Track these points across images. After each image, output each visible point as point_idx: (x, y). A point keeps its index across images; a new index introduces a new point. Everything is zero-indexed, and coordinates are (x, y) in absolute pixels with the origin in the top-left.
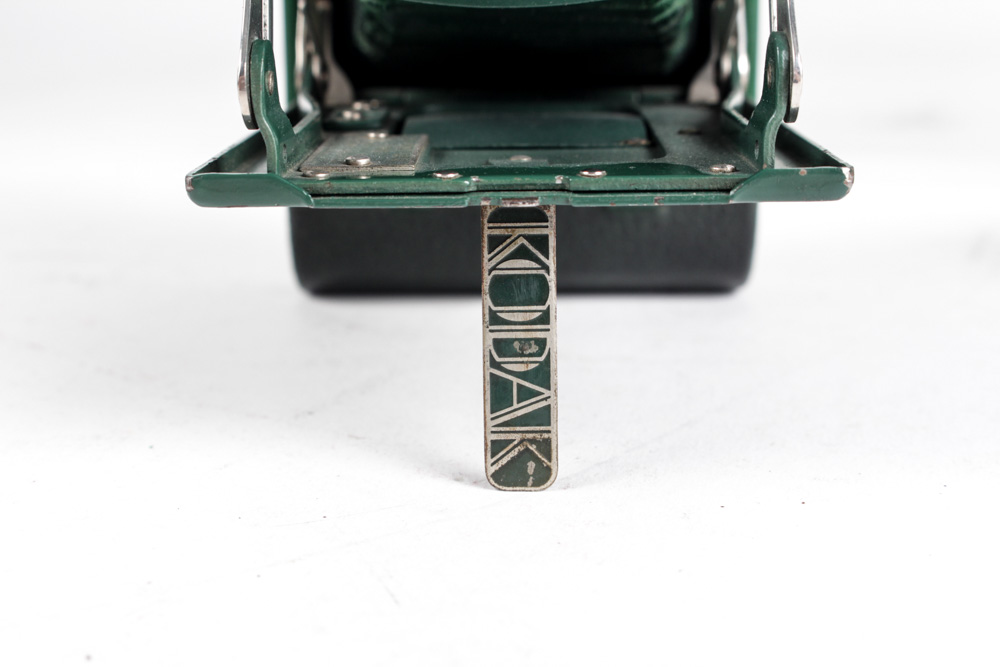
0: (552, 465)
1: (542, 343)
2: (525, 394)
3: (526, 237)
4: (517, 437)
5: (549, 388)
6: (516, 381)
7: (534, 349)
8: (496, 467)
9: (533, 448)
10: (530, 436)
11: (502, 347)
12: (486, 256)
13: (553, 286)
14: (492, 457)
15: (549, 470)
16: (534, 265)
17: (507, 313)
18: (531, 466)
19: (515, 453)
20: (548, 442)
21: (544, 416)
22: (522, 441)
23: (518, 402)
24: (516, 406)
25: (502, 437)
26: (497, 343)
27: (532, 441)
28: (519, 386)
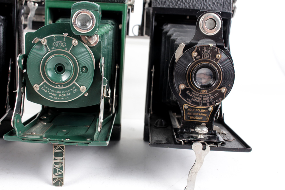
0: (63, 183)
1: (62, 163)
2: (59, 171)
3: (60, 146)
4: (57, 178)
5: (63, 170)
6: (58, 169)
7: (61, 164)
8: (54, 183)
9: (60, 180)
10: (59, 178)
11: (56, 163)
12: (54, 149)
13: (64, 154)
14: (54, 180)
15: (62, 183)
16: (61, 151)
17: (56, 158)
18: (60, 183)
19: (57, 180)
20: (62, 179)
21: (62, 175)
22: (58, 179)
23: (58, 172)
24: (57, 173)
25: (55, 178)
26: (55, 163)
27: (60, 179)
28: (58, 170)
